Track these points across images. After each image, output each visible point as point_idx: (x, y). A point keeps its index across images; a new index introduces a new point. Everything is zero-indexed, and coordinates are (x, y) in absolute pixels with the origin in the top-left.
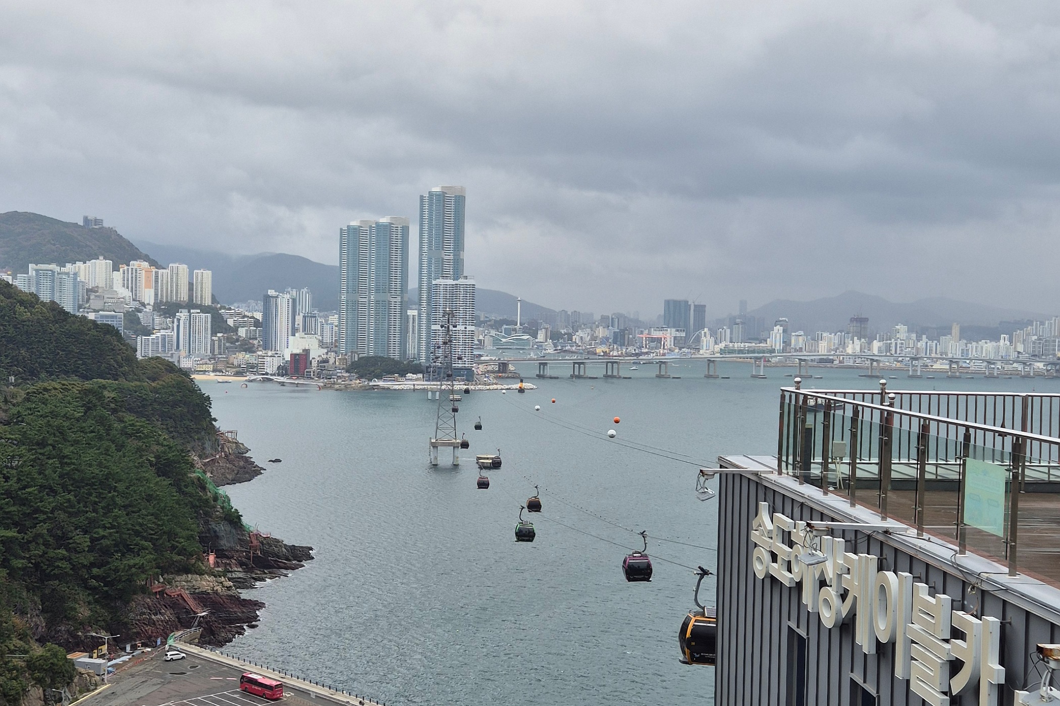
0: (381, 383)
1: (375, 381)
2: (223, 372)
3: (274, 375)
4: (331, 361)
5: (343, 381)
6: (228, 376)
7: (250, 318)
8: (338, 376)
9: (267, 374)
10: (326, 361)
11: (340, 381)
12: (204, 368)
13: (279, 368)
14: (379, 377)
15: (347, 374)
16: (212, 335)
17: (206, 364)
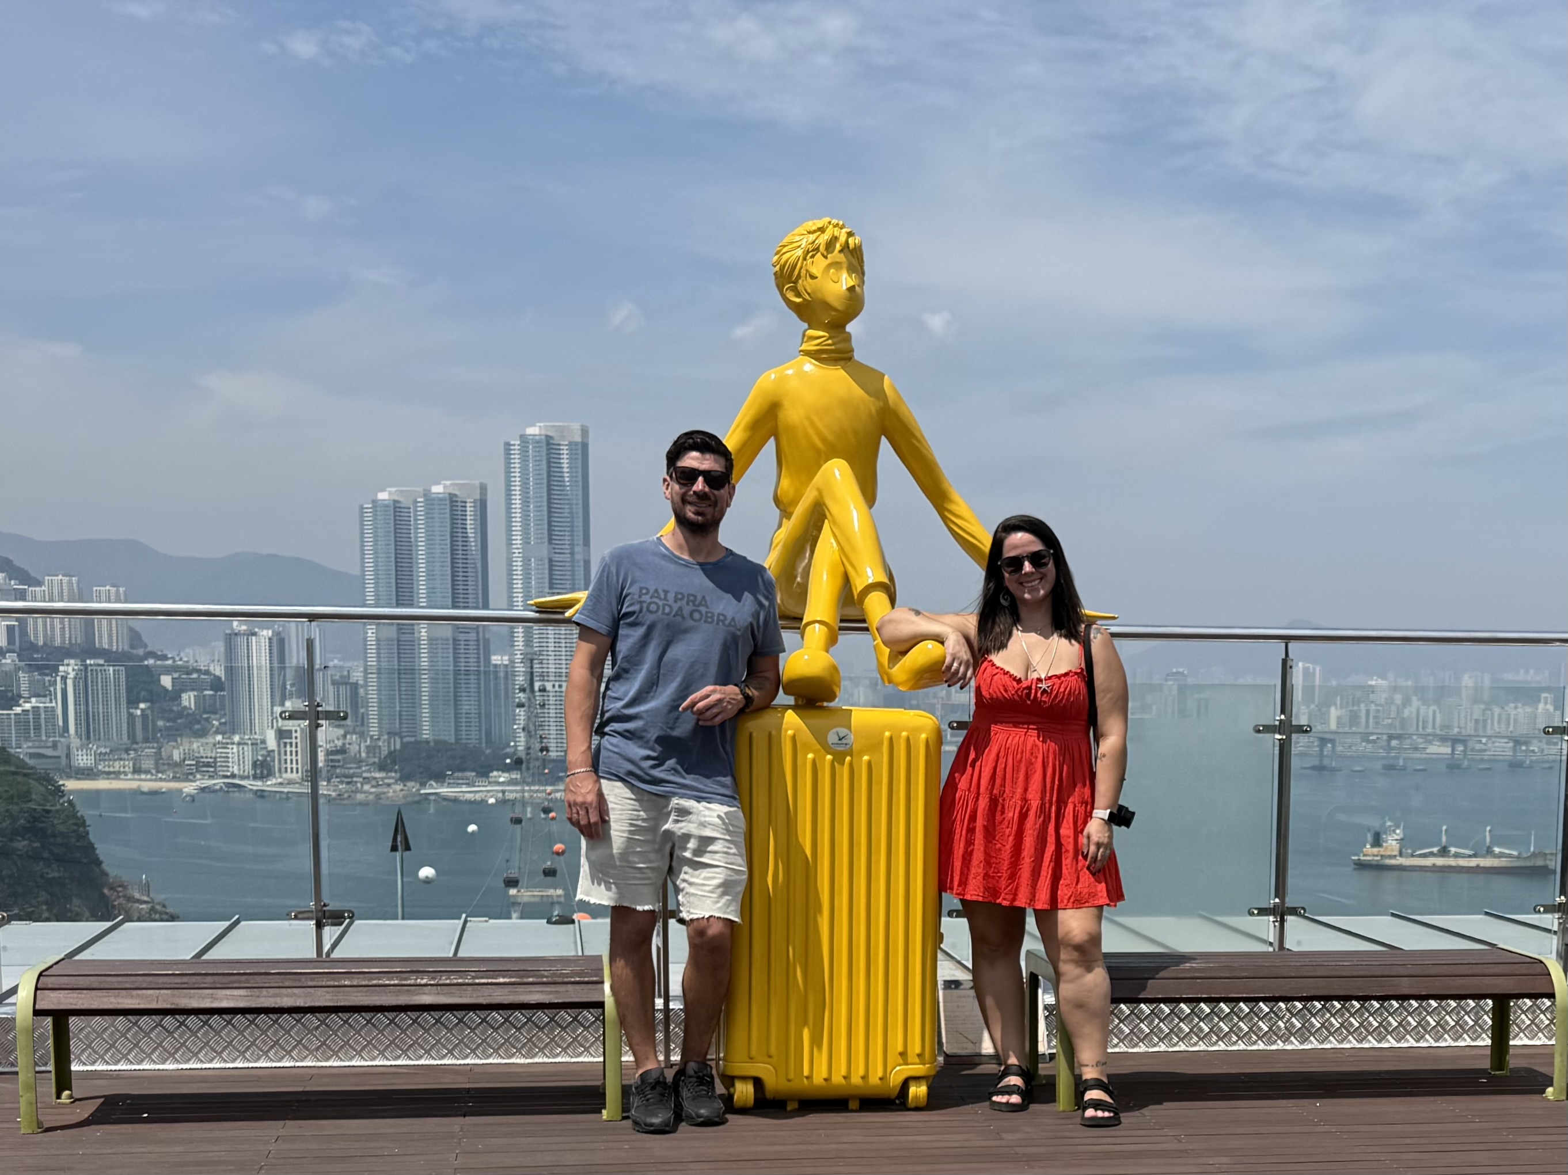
0: (444, 790)
1: (431, 786)
2: (152, 775)
3: (247, 778)
4: (354, 749)
5: (373, 787)
6: (161, 780)
7: (204, 674)
8: (364, 778)
9: (233, 776)
10: (342, 751)
11: (366, 787)
12: (117, 766)
13: (255, 764)
14: (440, 778)
15: (382, 775)
16: (128, 708)
17: (121, 759)
